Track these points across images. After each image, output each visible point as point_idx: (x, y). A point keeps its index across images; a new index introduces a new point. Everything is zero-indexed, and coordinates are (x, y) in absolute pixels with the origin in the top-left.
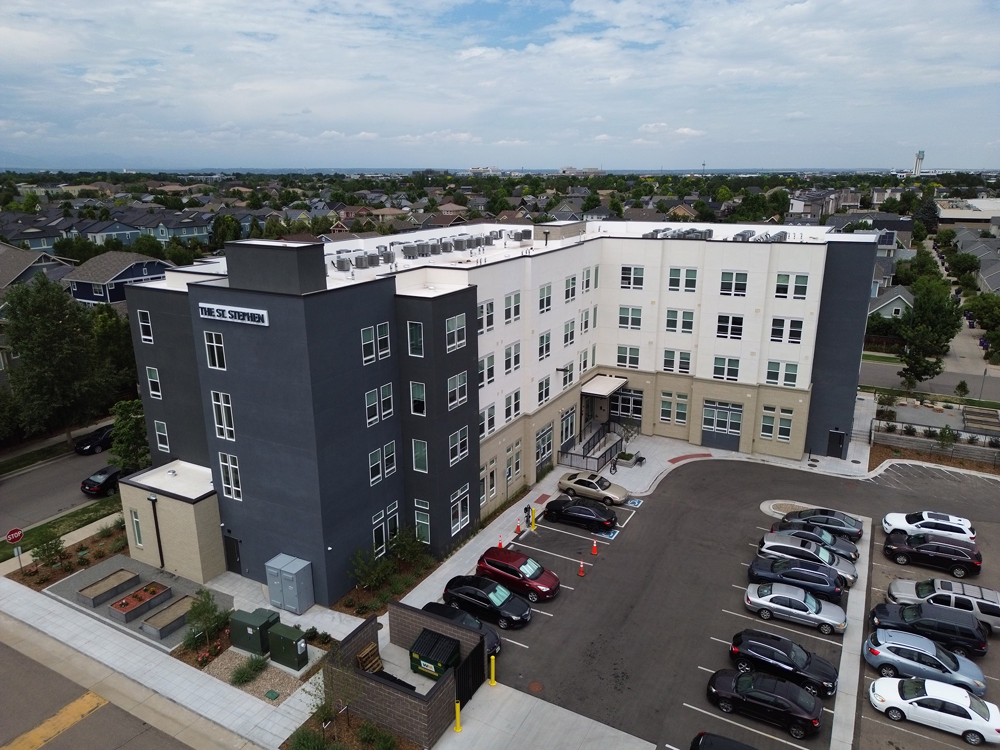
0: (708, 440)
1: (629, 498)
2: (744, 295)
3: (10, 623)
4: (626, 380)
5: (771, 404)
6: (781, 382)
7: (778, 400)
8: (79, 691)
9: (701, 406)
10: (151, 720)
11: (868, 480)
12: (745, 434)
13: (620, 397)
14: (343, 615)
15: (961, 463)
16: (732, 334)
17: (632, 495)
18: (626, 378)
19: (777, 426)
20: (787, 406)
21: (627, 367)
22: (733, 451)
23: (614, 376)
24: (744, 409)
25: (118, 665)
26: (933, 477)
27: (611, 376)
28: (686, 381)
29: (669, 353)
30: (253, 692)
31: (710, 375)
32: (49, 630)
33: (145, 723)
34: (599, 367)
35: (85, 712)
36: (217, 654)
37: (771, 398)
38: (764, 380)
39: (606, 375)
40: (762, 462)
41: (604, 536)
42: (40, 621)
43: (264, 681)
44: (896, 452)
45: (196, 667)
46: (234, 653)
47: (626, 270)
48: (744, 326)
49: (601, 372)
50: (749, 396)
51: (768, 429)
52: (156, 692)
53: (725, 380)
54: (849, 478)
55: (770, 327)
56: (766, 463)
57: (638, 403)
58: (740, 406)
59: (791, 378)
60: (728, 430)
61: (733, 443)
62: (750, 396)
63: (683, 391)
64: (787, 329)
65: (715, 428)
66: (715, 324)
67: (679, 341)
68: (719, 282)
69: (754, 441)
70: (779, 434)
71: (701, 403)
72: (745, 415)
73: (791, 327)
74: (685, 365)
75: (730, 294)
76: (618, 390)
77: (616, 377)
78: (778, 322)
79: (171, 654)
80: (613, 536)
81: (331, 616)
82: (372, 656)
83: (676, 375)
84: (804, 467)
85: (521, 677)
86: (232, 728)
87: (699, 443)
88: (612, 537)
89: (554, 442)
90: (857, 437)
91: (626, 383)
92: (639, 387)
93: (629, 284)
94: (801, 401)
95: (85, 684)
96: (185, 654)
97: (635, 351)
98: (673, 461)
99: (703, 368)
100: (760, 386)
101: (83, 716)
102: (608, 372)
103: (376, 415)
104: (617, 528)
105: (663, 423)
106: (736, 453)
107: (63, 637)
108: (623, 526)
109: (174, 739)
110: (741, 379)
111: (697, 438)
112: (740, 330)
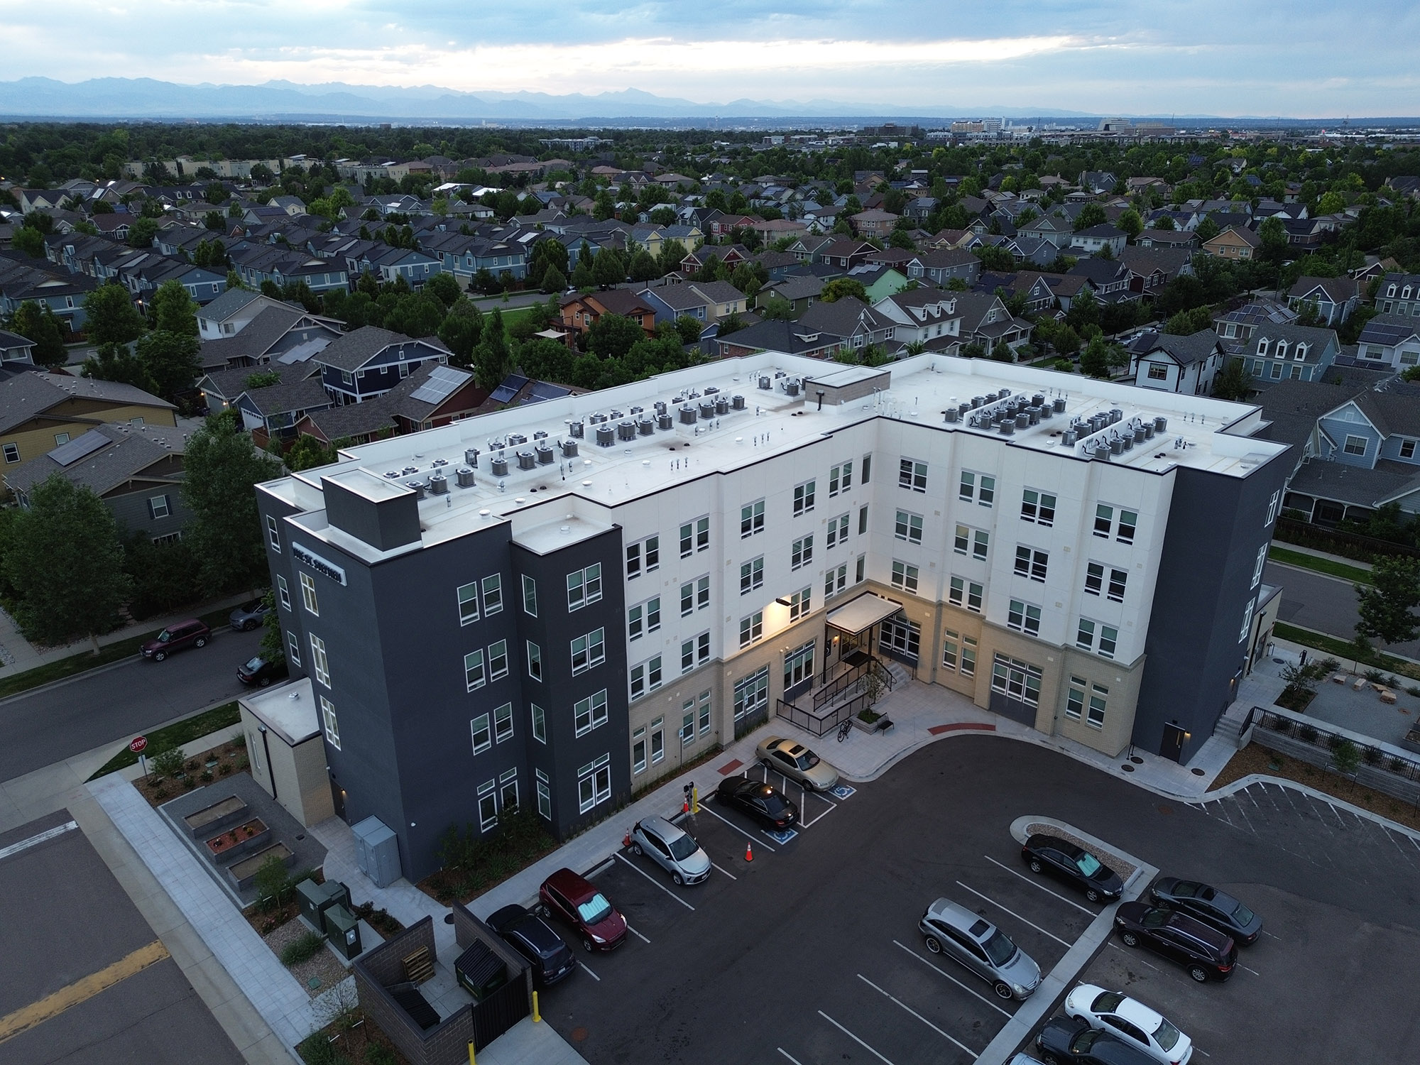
0: (998, 704)
1: (841, 782)
2: (1051, 525)
3: (119, 841)
4: (900, 606)
5: (1082, 676)
6: (1095, 648)
7: (1092, 673)
8: (150, 937)
9: (991, 660)
10: (198, 985)
11: (1199, 805)
12: (1045, 707)
13: (894, 627)
14: (426, 897)
15: (1368, 798)
16: (1033, 573)
17: (848, 778)
18: (901, 604)
19: (1087, 706)
20: (1101, 682)
21: (904, 590)
22: (1028, 725)
23: (886, 598)
24: (1044, 675)
25: (192, 915)
26: (1306, 815)
27: (883, 597)
28: (975, 622)
29: (956, 581)
30: (298, 977)
31: (1004, 622)
32: (148, 858)
33: (192, 988)
34: (869, 582)
35: (145, 963)
36: (283, 923)
37: (1080, 667)
38: (1073, 642)
39: (877, 595)
40: (1059, 751)
41: (776, 838)
42: (143, 846)
43: (313, 968)
44: (1277, 762)
45: (258, 933)
46: (300, 923)
47: (906, 464)
48: (1050, 566)
49: (872, 589)
50: (1050, 659)
51: (1075, 707)
52: (213, 955)
53: (1022, 631)
54: (1171, 797)
55: (1084, 574)
56: (1065, 753)
57: (915, 638)
58: (1040, 671)
59: (1108, 645)
60: (1022, 698)
61: (1027, 717)
62: (1052, 660)
63: (972, 635)
64: (1106, 579)
65: (1006, 691)
66: (1013, 557)
67: (968, 567)
68: (1020, 502)
69: (1055, 718)
70: (1090, 717)
71: (990, 657)
72: (1044, 682)
73: (1112, 577)
74: (975, 601)
75: (1033, 521)
76: (892, 616)
77: (889, 599)
78: (1095, 569)
79: (242, 912)
80: (784, 841)
81: (411, 896)
82: (420, 961)
83: (963, 611)
84: (1115, 770)
85: (571, 1017)
86: (262, 1014)
87: (986, 706)
88: (782, 841)
89: (771, 688)
90: (1225, 730)
91: (901, 610)
92: (916, 619)
93: (910, 483)
94: (1118, 680)
95: (158, 930)
96: (255, 914)
97: (912, 570)
98: (934, 731)
99: (995, 611)
100: (1067, 648)
101: (143, 967)
102: (880, 592)
103: (482, 677)
104: (797, 828)
105: (945, 669)
106: (1032, 729)
107: (156, 870)
108: (806, 827)
109: (209, 1012)
110: (1042, 635)
111: (984, 700)
112: (1045, 569)
